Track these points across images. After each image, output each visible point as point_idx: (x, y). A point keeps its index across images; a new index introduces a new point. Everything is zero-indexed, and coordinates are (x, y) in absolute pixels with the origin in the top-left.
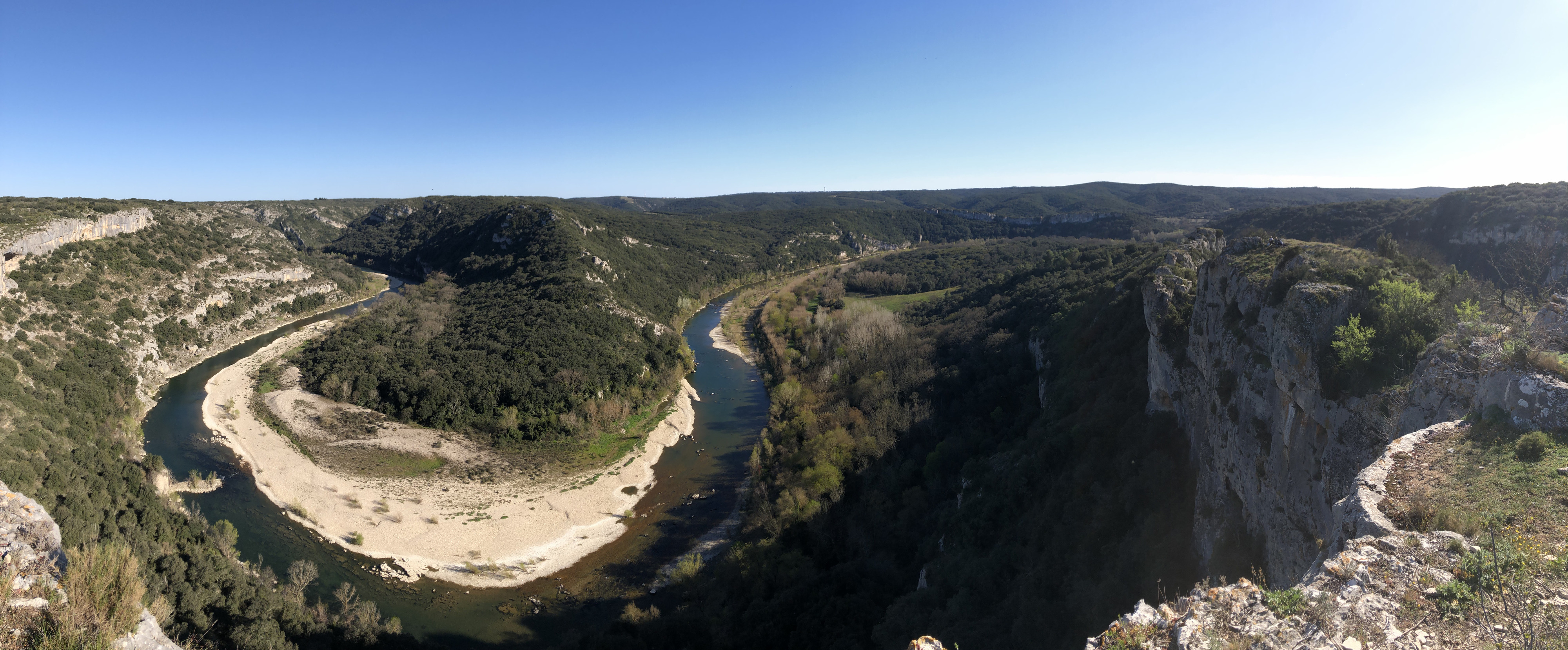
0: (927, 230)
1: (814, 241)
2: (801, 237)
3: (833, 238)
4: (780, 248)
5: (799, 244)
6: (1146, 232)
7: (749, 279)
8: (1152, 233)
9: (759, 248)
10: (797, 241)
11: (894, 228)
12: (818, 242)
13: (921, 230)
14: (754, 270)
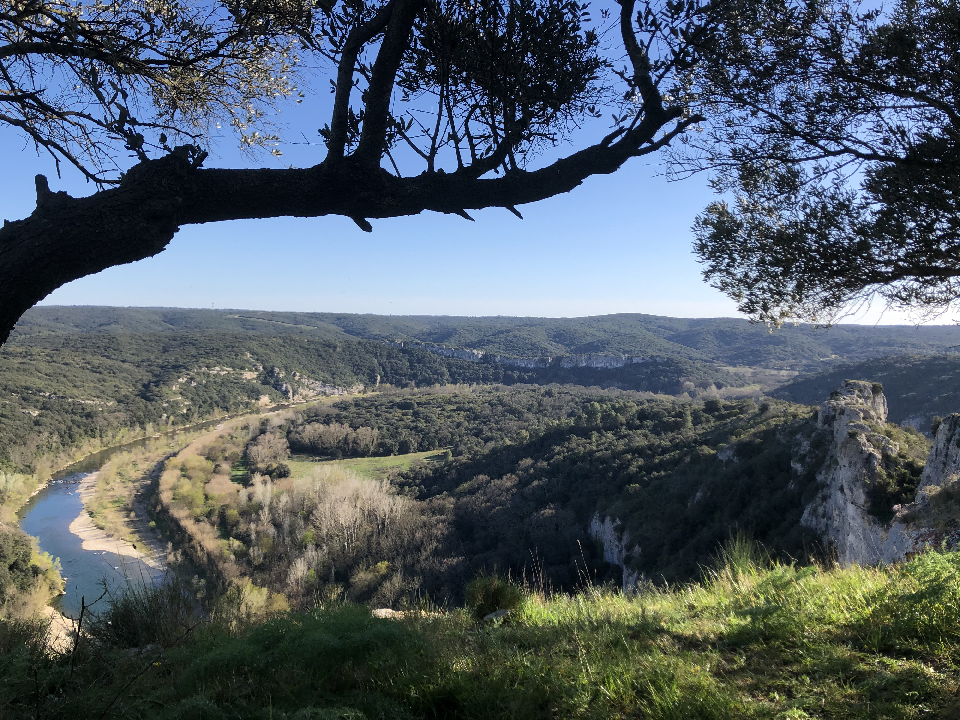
0: (388, 370)
1: (219, 380)
2: (198, 374)
3: (249, 375)
4: (165, 390)
5: (194, 384)
6: (705, 385)
7: (118, 438)
8: (714, 387)
9: (126, 390)
10: (192, 379)
11: (340, 365)
12: (225, 382)
13: (378, 369)
14: (124, 424)
